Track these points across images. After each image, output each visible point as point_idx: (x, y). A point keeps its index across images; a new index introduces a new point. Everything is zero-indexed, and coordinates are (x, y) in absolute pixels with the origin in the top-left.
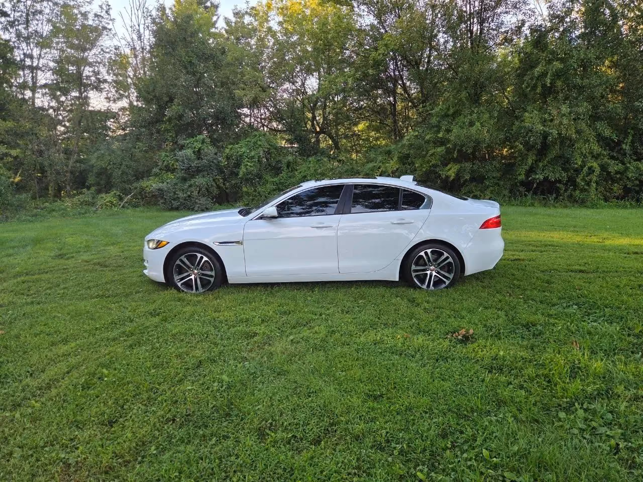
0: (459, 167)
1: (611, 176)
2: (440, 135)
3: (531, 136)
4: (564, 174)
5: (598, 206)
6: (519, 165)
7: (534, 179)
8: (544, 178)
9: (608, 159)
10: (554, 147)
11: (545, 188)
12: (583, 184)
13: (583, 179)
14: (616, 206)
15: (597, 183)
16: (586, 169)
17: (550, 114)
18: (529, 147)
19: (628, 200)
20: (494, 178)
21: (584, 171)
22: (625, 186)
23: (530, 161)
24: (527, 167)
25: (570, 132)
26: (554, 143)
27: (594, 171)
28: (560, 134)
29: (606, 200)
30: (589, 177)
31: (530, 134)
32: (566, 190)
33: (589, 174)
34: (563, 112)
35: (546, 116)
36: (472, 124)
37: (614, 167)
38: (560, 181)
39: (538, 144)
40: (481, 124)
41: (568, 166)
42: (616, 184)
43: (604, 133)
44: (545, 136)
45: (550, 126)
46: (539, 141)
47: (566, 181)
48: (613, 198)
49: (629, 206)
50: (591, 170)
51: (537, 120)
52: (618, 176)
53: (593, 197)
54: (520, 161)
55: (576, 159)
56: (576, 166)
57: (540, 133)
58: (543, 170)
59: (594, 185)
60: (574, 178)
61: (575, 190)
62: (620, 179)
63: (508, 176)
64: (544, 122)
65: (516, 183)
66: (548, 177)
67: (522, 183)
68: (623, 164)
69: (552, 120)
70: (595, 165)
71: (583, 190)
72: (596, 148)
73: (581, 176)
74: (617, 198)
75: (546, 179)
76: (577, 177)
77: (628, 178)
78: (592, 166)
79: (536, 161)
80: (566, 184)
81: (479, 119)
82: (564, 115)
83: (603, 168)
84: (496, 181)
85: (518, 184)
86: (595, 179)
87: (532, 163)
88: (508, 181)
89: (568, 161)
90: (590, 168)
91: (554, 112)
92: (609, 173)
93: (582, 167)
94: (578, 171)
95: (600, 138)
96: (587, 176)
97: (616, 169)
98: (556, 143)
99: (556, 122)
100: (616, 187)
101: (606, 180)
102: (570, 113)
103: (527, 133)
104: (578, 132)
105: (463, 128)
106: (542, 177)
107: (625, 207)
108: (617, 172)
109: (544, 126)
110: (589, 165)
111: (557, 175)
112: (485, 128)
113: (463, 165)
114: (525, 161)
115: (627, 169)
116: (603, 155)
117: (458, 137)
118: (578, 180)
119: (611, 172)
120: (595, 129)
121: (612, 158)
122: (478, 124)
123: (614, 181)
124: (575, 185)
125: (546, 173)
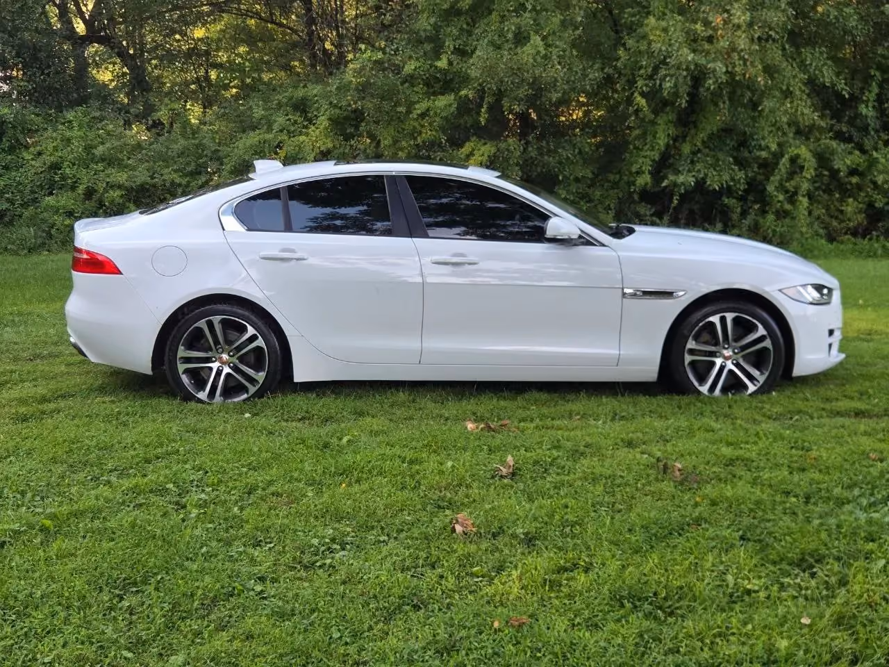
0: (493, 150)
1: (838, 180)
2: (442, 63)
3: (666, 76)
4: (741, 175)
5: (816, 253)
6: (636, 148)
7: (675, 184)
8: (697, 183)
9: (831, 138)
10: (716, 105)
11: (696, 207)
12: (781, 197)
13: (781, 188)
14: (853, 252)
15: (810, 196)
16: (785, 160)
17: (707, 23)
18: (659, 103)
19: (878, 236)
20: (577, 180)
21: (781, 166)
22: (871, 205)
23: (662, 141)
24: (656, 156)
25: (752, 71)
26: (716, 96)
27: (802, 168)
28: (730, 74)
29: (831, 239)
30: (793, 183)
31: (663, 72)
32: (744, 214)
33: (791, 175)
34: (736, 21)
35: (699, 27)
36: (521, 38)
37: (845, 159)
38: (728, 191)
39: (681, 98)
40: (544, 38)
41: (746, 154)
42: (851, 200)
43: (823, 76)
44: (698, 77)
45: (708, 53)
46: (684, 90)
47: (745, 191)
48: (846, 233)
49: (880, 252)
50: (796, 165)
51: (677, 35)
52: (855, 180)
53: (804, 230)
54: (637, 138)
55: (763, 138)
56: (764, 154)
57: (687, 69)
58: (692, 162)
59: (805, 201)
60: (761, 183)
61: (763, 212)
62: (860, 187)
63: (611, 177)
64: (693, 41)
65: (631, 194)
66: (704, 180)
67: (646, 195)
68: (863, 151)
69: (710, 39)
70: (804, 152)
71: (782, 214)
72: (806, 111)
73: (775, 179)
74: (855, 233)
75: (700, 184)
76: (768, 179)
77: (875, 183)
78: (798, 156)
79: (675, 140)
80: (742, 199)
81: (538, 27)
82: (739, 27)
83: (823, 159)
84: (582, 188)
85: (636, 197)
86: (805, 186)
87: (667, 146)
88: (613, 188)
89: (743, 142)
90: (793, 160)
91: (718, 20)
92: (834, 173)
93: (778, 156)
94: (768, 167)
95: (815, 88)
96: (788, 180)
97: (848, 162)
98: (721, 96)
99: (723, 44)
100: (850, 207)
101: (828, 191)
102: (750, 25)
103: (656, 69)
104: (769, 70)
105: (499, 47)
106: (692, 181)
107: (872, 255)
108: (853, 172)
109: (694, 51)
110: (793, 151)
111: (726, 177)
112: (555, 51)
113: (503, 145)
114: (649, 138)
115: (873, 163)
116: (820, 129)
117: (490, 70)
118: (770, 188)
119: (839, 171)
120: (803, 66)
121: (840, 136)
122: (536, 40)
123: (846, 192)
124: (764, 201)
125: (699, 171)
